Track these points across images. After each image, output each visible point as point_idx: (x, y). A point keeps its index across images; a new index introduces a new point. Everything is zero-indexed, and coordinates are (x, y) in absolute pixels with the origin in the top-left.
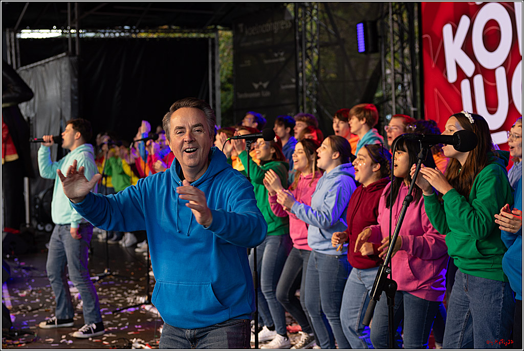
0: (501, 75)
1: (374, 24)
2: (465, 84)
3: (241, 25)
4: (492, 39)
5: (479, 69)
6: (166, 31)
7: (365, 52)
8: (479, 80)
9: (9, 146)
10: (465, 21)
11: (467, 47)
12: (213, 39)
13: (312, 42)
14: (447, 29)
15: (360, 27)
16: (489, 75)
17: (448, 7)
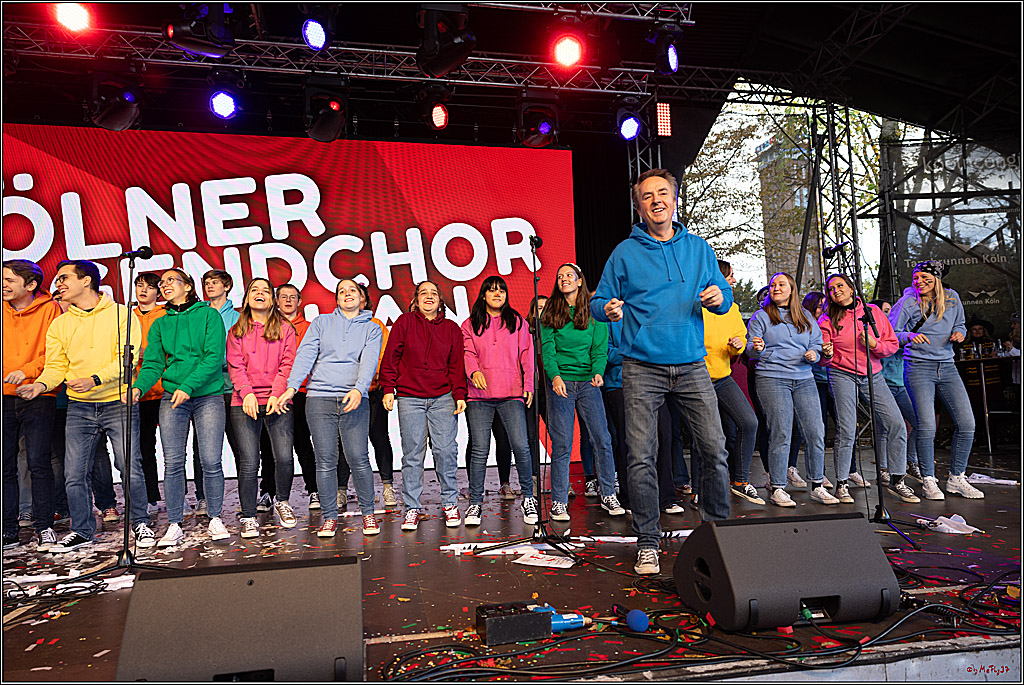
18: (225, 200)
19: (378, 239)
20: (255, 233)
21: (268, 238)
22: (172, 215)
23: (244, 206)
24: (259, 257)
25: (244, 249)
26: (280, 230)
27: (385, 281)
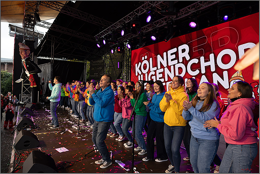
0: (146, 75)
1: (121, 63)
2: (139, 76)
3: (92, 60)
4: (145, 68)
5: (142, 73)
6: (75, 60)
7: (119, 68)
8: (142, 76)
9: (34, 83)
10: (140, 63)
11: (140, 69)
12: (85, 63)
13: (108, 65)
14: (136, 65)
15: (119, 63)
16: (144, 75)
17: (137, 60)
18: (172, 54)
19: (202, 58)
20: (176, 61)
21: (178, 62)
22: (163, 59)
23: (175, 55)
24: (177, 67)
25: (174, 65)
26: (181, 60)
27: (203, 71)
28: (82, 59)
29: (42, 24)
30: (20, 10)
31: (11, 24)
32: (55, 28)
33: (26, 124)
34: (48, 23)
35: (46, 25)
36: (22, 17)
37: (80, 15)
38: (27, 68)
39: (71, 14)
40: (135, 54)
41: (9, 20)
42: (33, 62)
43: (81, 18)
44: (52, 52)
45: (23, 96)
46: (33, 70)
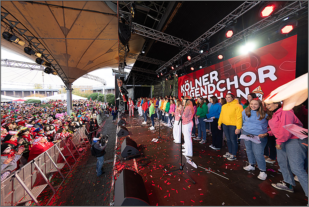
0: (188, 92)
1: (172, 85)
3: (155, 85)
4: (187, 88)
5: (185, 91)
6: (145, 86)
8: (185, 93)
9: (125, 100)
10: (184, 85)
11: (184, 88)
12: (151, 87)
14: (182, 86)
15: (170, 85)
17: (182, 83)
18: (205, 78)
19: (228, 80)
21: (210, 83)
22: (199, 81)
23: (207, 78)
24: (209, 86)
25: (207, 85)
26: (212, 82)
27: (229, 88)
28: (150, 85)
29: (128, 67)
30: (117, 61)
31: (113, 69)
32: (134, 69)
33: (122, 122)
34: (131, 67)
35: (130, 68)
36: (118, 65)
37: (147, 60)
38: (121, 92)
39: (142, 60)
40: (181, 79)
41: (112, 67)
42: (124, 88)
43: (148, 61)
44: (134, 82)
45: (120, 107)
46: (125, 92)
